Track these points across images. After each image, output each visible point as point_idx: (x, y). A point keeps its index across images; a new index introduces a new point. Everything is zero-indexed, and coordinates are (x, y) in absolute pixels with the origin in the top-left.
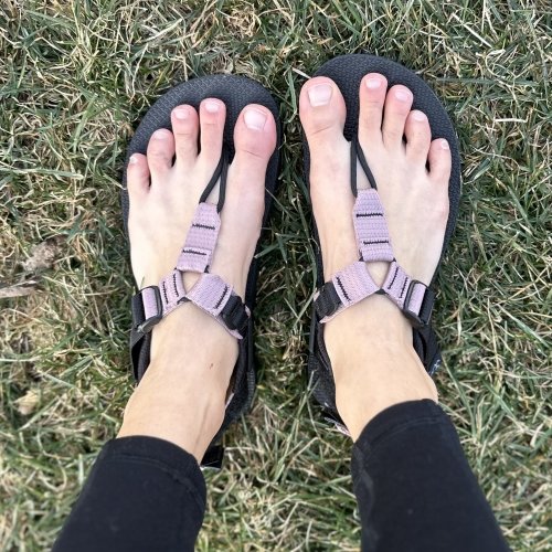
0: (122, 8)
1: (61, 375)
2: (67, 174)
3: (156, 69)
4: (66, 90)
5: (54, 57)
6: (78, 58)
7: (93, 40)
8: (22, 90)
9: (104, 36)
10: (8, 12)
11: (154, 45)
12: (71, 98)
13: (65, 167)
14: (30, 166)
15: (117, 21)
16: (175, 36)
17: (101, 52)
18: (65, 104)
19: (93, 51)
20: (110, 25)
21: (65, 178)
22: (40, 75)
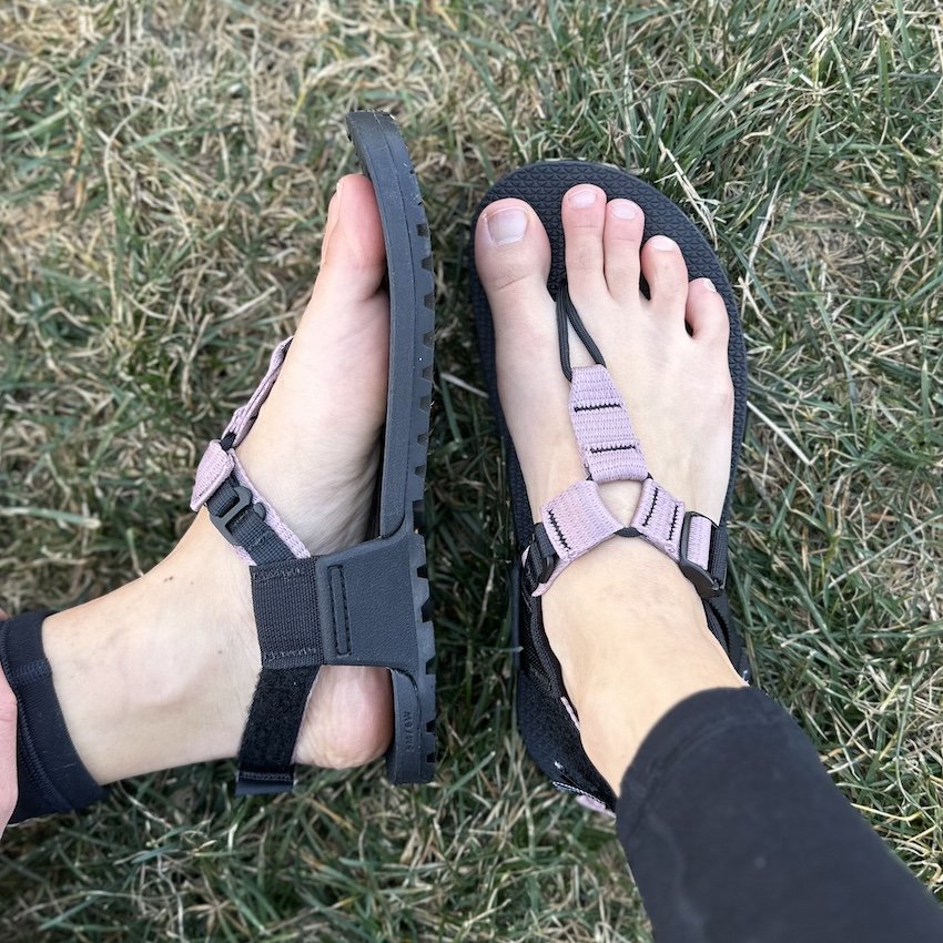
0: (185, 271)
1: (23, 858)
2: (74, 519)
3: (233, 363)
4: (90, 389)
5: (76, 337)
6: (113, 342)
7: (138, 316)
8: (22, 386)
9: (155, 310)
10: (15, 270)
11: (232, 327)
12: (96, 401)
13: (74, 506)
14: (19, 504)
15: (177, 290)
16: (267, 315)
17: (149, 333)
18: (86, 409)
19: (136, 332)
20: (164, 295)
21: (71, 525)
22: (51, 364)
